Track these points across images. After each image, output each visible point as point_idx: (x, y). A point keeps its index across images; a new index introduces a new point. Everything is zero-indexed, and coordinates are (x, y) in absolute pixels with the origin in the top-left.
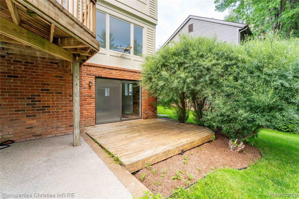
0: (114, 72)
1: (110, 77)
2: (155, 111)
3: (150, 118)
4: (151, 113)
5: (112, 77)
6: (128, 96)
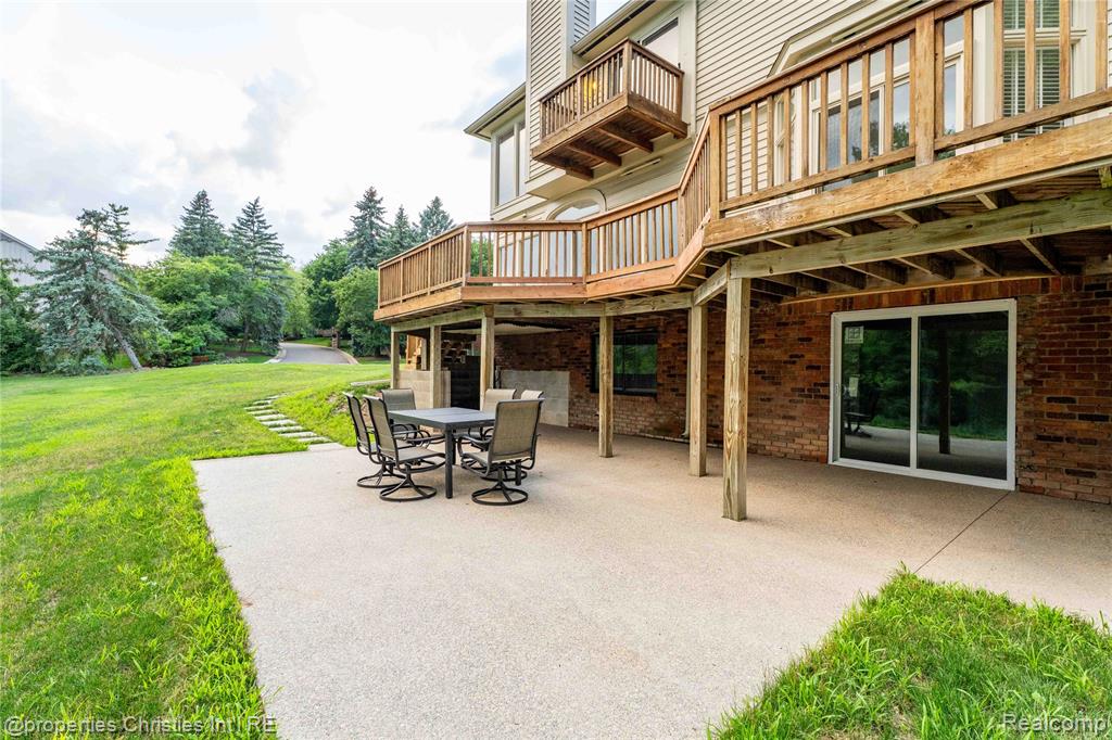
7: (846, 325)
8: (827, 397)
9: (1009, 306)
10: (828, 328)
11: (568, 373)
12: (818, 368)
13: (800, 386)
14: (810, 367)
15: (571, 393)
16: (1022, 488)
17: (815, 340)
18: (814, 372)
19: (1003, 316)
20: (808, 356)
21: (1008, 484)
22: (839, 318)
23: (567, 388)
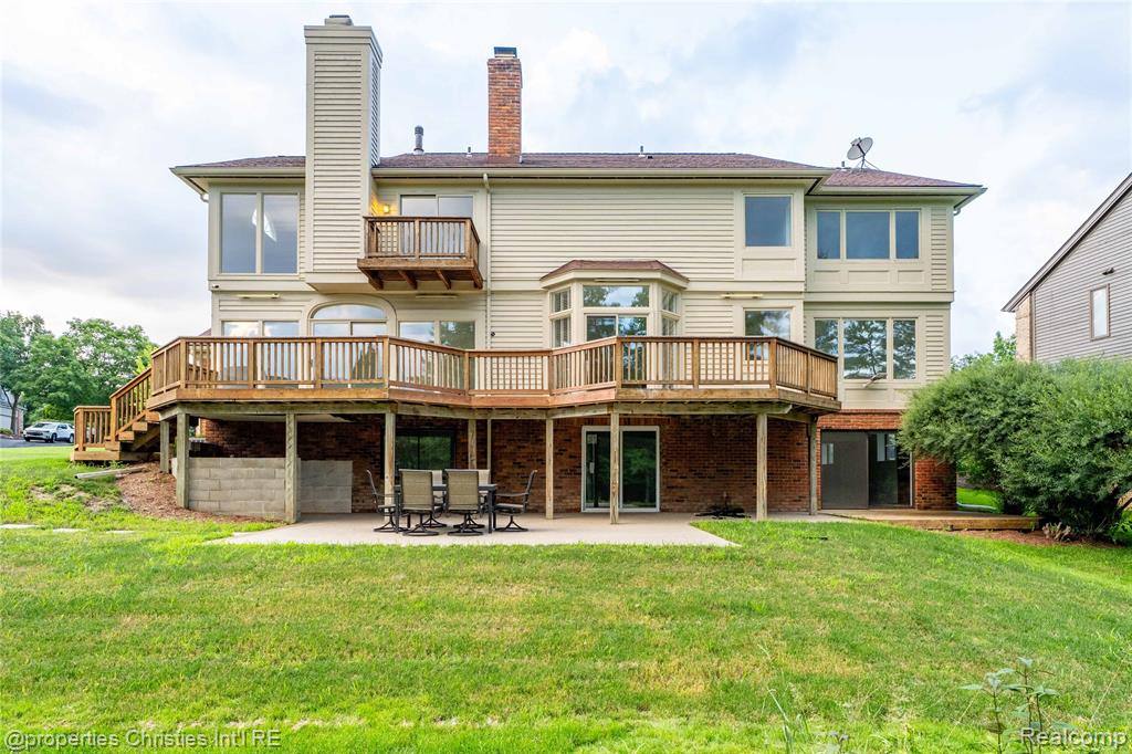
0: (853, 419)
1: (846, 427)
2: (950, 496)
3: (936, 509)
4: (938, 498)
5: (850, 427)
6: (887, 462)
7: (588, 433)
8: (580, 474)
9: (656, 429)
10: (580, 434)
11: (350, 463)
12: (575, 457)
13: (565, 468)
14: (571, 457)
15: (355, 481)
16: (662, 510)
17: (574, 440)
18: (573, 460)
19: (655, 432)
20: (570, 450)
21: (657, 509)
22: (586, 429)
23: (350, 477)
